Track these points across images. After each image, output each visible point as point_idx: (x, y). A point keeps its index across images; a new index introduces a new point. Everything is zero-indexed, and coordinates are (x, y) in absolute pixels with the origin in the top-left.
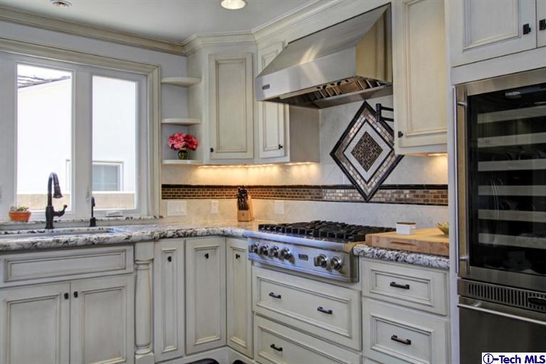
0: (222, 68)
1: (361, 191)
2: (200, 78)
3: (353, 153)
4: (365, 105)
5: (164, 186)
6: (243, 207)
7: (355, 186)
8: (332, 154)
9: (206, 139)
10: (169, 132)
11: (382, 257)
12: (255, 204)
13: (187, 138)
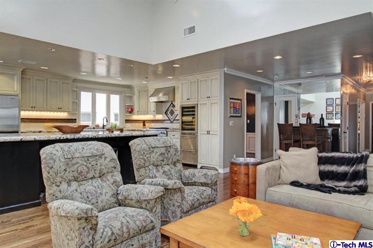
0: (140, 93)
1: (171, 121)
2: (134, 94)
3: (169, 113)
4: (172, 103)
5: (126, 120)
6: (144, 125)
7: (169, 120)
8: (165, 113)
9: (136, 110)
12: (147, 124)
13: (131, 109)
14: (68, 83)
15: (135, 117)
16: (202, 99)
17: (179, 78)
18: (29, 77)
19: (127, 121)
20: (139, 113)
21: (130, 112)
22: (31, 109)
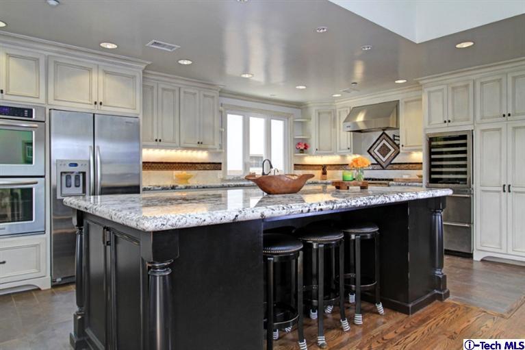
0: (321, 116)
1: (381, 166)
2: (310, 119)
3: (378, 151)
4: (384, 133)
5: (295, 165)
6: (324, 173)
7: (379, 163)
8: (368, 151)
9: (313, 145)
10: (296, 142)
11: (399, 185)
12: (329, 172)
13: (305, 145)
14: (213, 97)
15: (309, 160)
16: (484, 121)
17: (421, 82)
18: (151, 85)
19: (297, 166)
20: (319, 152)
21: (302, 151)
22: (155, 143)
